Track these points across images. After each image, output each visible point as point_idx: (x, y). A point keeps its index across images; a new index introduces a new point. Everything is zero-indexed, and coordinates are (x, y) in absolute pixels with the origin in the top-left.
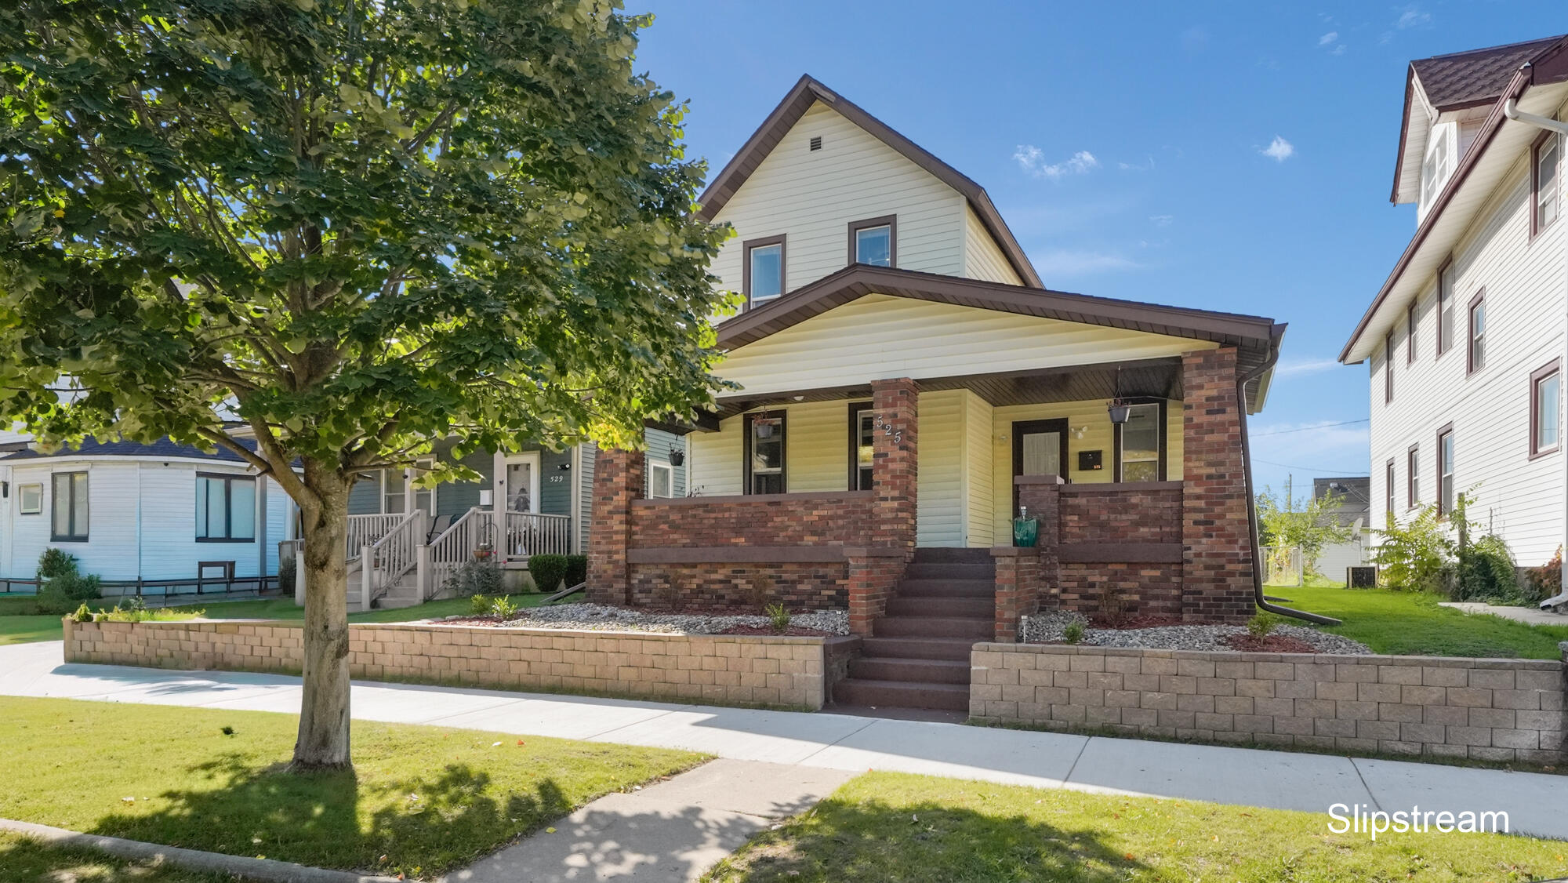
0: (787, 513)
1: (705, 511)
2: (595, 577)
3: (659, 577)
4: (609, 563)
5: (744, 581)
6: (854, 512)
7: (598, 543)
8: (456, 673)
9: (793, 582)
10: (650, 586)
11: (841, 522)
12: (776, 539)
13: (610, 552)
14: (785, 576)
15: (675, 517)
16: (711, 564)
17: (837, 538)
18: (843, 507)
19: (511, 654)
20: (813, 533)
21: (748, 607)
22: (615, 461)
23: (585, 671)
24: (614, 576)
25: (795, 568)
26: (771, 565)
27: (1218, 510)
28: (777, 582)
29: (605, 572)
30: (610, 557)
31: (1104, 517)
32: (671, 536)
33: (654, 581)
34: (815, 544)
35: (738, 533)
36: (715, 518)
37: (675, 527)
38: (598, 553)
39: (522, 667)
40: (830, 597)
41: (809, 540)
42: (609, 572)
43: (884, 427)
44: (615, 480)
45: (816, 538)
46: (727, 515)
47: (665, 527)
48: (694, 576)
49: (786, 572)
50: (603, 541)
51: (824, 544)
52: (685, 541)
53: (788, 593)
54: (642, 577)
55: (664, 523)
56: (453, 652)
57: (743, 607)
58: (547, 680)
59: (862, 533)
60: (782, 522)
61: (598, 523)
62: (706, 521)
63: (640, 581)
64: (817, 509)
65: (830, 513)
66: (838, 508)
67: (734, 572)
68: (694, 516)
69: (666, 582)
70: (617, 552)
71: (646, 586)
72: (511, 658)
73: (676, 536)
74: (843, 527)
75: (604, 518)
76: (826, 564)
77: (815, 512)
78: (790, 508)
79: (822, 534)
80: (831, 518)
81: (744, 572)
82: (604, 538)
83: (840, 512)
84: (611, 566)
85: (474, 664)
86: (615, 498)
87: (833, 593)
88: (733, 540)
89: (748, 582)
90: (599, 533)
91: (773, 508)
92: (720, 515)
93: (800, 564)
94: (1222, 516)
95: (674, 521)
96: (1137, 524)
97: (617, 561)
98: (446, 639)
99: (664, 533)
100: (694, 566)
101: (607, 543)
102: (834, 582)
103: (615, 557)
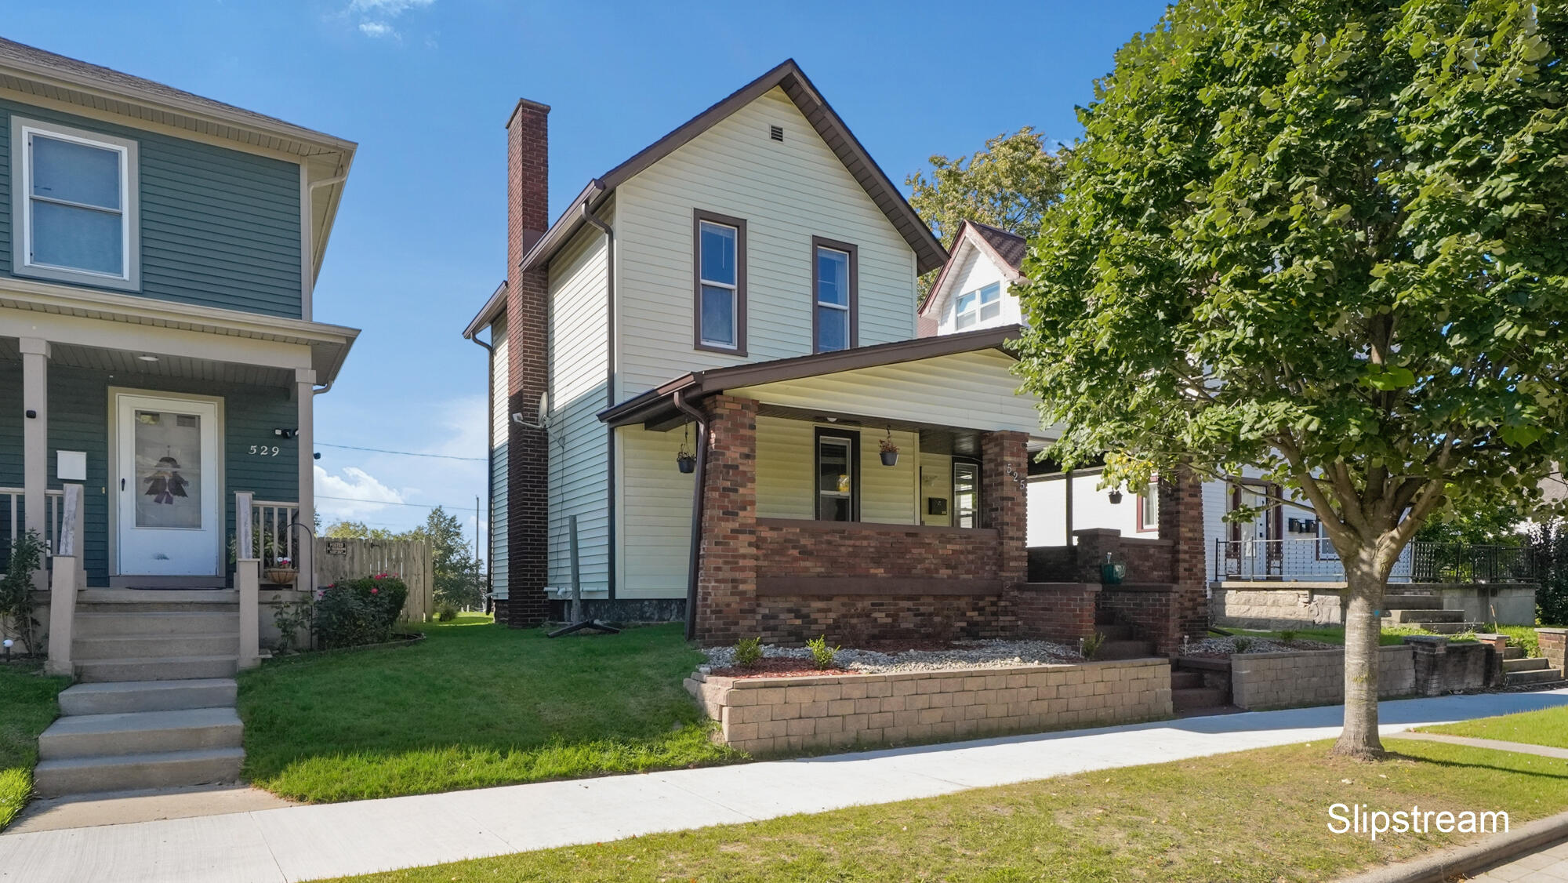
0: (923, 545)
1: (841, 538)
2: (712, 612)
3: (790, 611)
4: (732, 594)
5: (884, 615)
6: (981, 549)
7: (718, 569)
8: (854, 734)
9: (931, 614)
10: (777, 622)
11: (971, 557)
12: (914, 571)
13: (734, 581)
14: (922, 609)
15: (806, 541)
16: (849, 596)
17: (968, 572)
18: (972, 543)
19: (921, 702)
20: (948, 567)
21: (888, 642)
22: (741, 468)
23: (998, 711)
24: (742, 611)
25: (931, 600)
26: (910, 598)
27: (1194, 561)
28: (915, 615)
29: (728, 605)
30: (736, 587)
31: (1136, 563)
32: (802, 564)
33: (782, 616)
34: (949, 577)
35: (877, 561)
36: (854, 546)
37: (805, 553)
38: (717, 581)
39: (936, 716)
40: (962, 629)
41: (944, 573)
42: (734, 606)
43: (1012, 474)
44: (741, 490)
45: (950, 572)
46: (865, 543)
47: (795, 552)
48: (829, 610)
49: (923, 604)
50: (727, 567)
51: (957, 578)
52: (819, 570)
53: (925, 626)
54: (767, 611)
55: (794, 548)
56: (848, 708)
57: (882, 641)
58: (962, 726)
59: (987, 568)
60: (920, 554)
61: (717, 544)
62: (843, 549)
63: (765, 617)
64: (949, 543)
65: (962, 547)
66: (968, 543)
67: (873, 605)
68: (829, 543)
69: (796, 617)
70: (744, 581)
71: (772, 622)
72: (920, 707)
73: (808, 564)
74: (972, 562)
75: (725, 537)
76: (958, 597)
77: (949, 546)
78: (927, 541)
79: (954, 568)
80: (962, 552)
81: (882, 604)
82: (726, 563)
83: (970, 547)
84: (737, 598)
85: (877, 720)
86: (741, 514)
87: (964, 624)
88: (872, 571)
89: (887, 616)
90: (719, 556)
91: (910, 540)
92: (858, 543)
93: (935, 597)
94: (1196, 566)
95: (805, 546)
96: (1153, 569)
97: (743, 593)
98: (835, 692)
99: (796, 559)
100: (829, 598)
101: (732, 569)
102: (964, 614)
103: (742, 587)
